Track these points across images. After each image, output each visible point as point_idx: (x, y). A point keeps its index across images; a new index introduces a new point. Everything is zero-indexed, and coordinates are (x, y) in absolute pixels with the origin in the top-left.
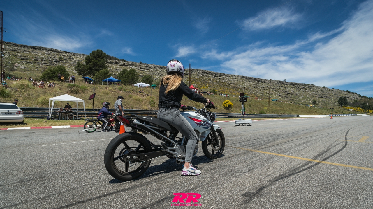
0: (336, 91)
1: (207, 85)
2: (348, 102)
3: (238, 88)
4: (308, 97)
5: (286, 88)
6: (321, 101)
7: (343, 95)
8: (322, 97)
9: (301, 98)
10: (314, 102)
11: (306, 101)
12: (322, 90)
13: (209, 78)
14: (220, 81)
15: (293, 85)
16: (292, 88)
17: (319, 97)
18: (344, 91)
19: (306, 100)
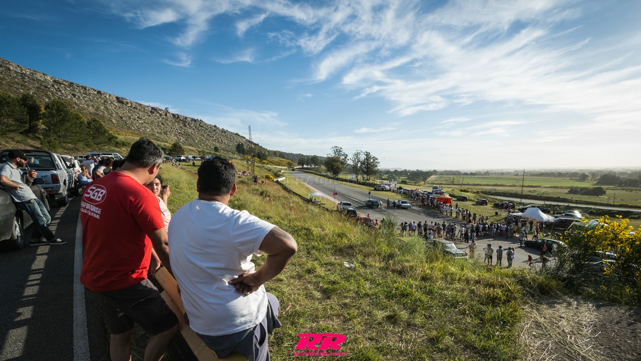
2: (245, 149)
10: (216, 149)
12: (214, 131)
15: (177, 117)
18: (235, 134)
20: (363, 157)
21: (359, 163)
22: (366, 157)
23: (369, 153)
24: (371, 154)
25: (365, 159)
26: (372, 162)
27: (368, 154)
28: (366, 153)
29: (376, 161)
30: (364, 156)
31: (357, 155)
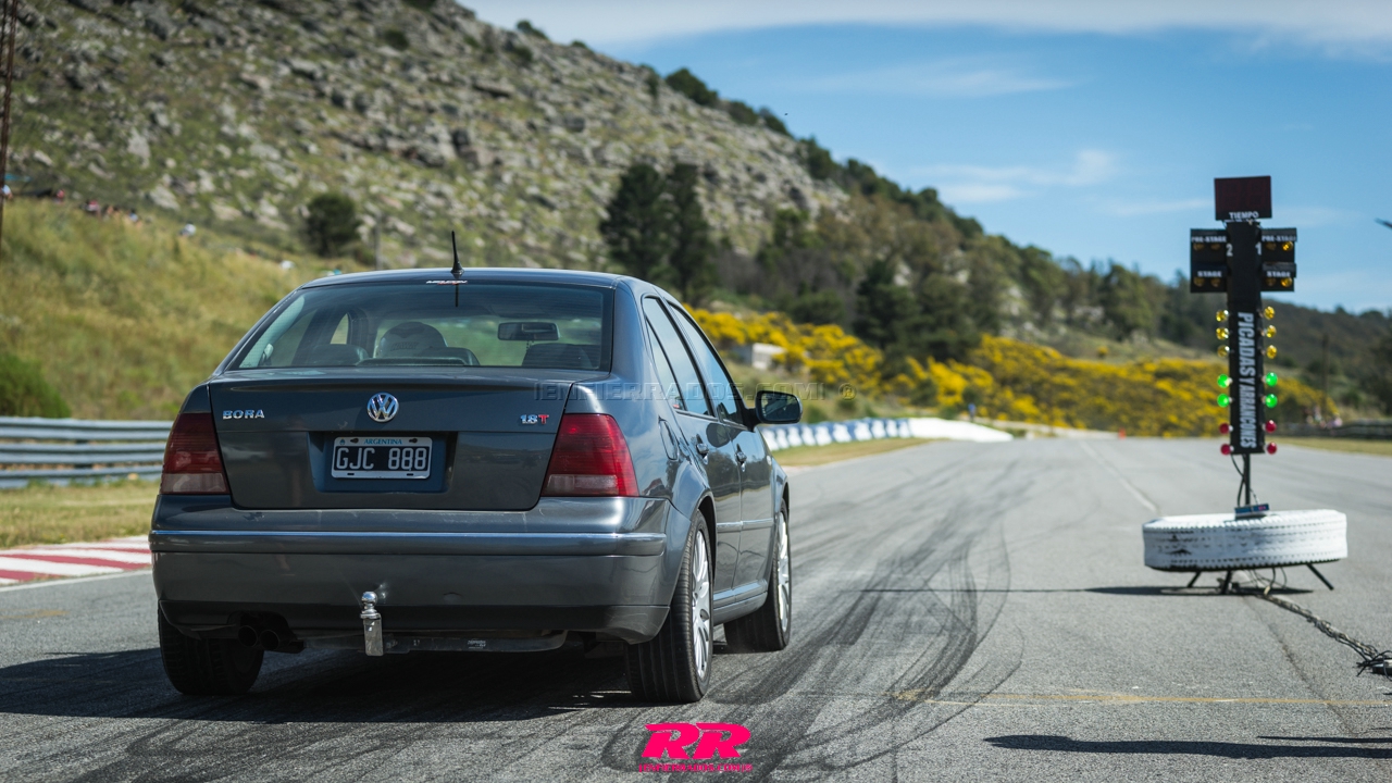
2: (716, 236)
4: (234, 142)
6: (395, 202)
9: (139, 145)
11: (205, 201)
17: (369, 147)
19: (207, 184)
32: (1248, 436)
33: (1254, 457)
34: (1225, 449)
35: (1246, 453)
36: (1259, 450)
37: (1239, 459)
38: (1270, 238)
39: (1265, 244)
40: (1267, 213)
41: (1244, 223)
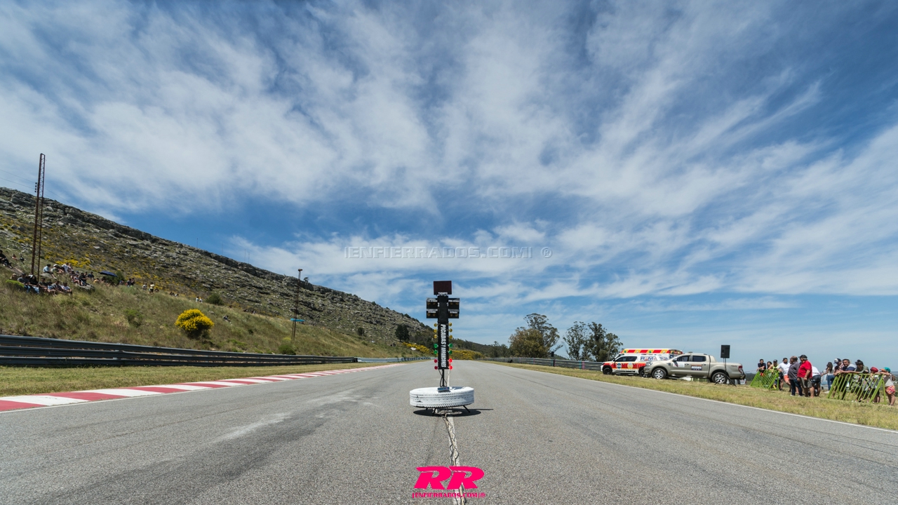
0: (390, 313)
1: (83, 256)
2: (410, 334)
3: (194, 281)
5: (308, 296)
7: (401, 321)
8: (372, 323)
10: (361, 332)
12: (371, 309)
13: (95, 237)
14: (133, 253)
15: (324, 291)
16: (320, 298)
17: (367, 322)
18: (403, 315)
20: (588, 334)
21: (582, 346)
22: (594, 335)
23: (600, 325)
24: (602, 327)
25: (591, 337)
26: (607, 343)
27: (597, 329)
28: (593, 326)
29: (616, 340)
30: (591, 331)
31: (576, 329)
32: (444, 364)
33: (445, 370)
34: (436, 368)
35: (443, 369)
36: (447, 368)
37: (441, 370)
38: (451, 301)
39: (450, 303)
40: (450, 293)
41: (443, 296)
